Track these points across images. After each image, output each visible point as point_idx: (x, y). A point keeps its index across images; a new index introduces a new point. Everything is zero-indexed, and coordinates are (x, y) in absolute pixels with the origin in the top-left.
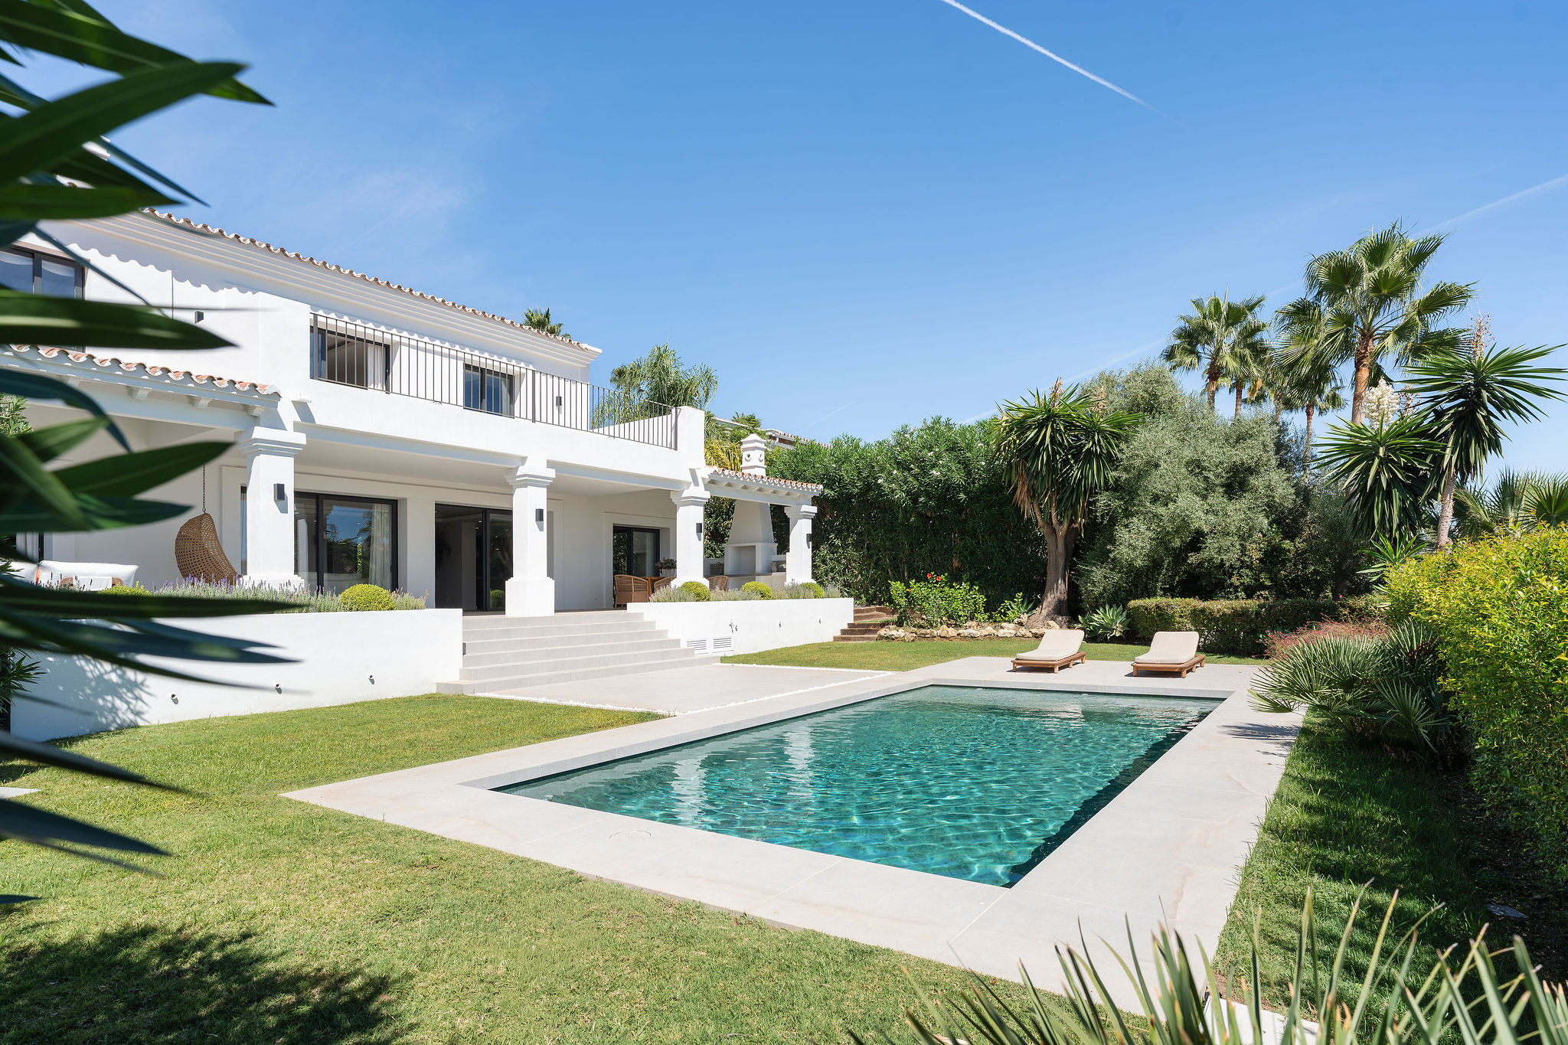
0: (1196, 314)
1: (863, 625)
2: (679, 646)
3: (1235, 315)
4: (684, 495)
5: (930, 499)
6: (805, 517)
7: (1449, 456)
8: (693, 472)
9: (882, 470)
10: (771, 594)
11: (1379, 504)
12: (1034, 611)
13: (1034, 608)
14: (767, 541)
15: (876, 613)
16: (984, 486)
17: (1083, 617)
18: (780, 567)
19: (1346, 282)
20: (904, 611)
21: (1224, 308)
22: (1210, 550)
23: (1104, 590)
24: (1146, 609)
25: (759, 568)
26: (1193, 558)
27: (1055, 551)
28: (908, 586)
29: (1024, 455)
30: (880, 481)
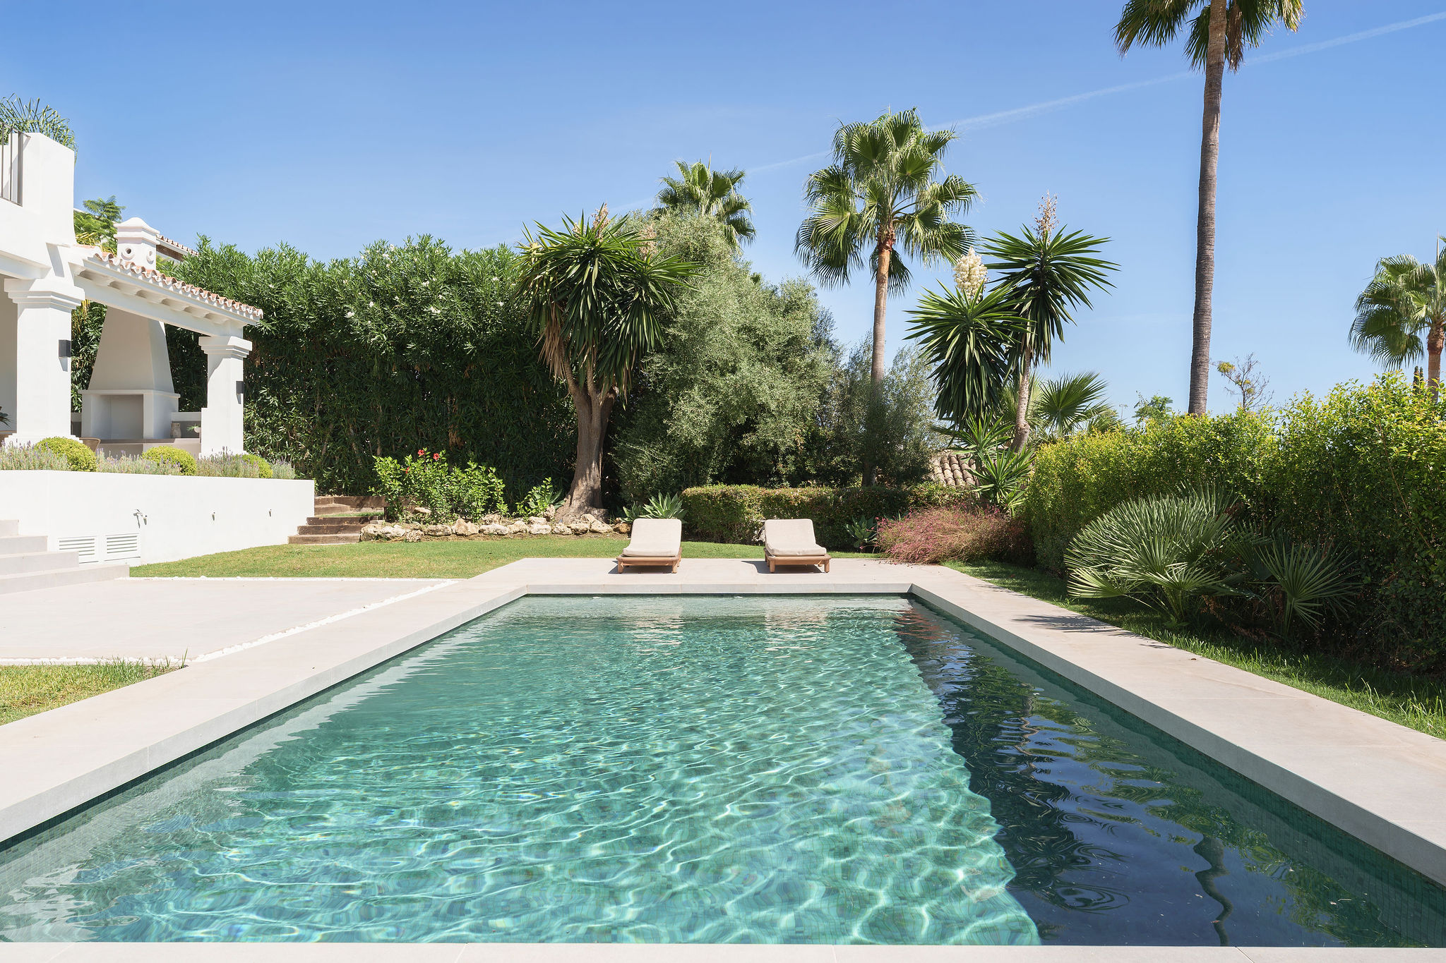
0: (680, 179)
1: (332, 520)
2: (46, 550)
3: (720, 187)
4: (34, 288)
5: (424, 346)
6: (234, 355)
7: (1030, 336)
8: (53, 250)
9: (351, 299)
10: (195, 467)
11: (970, 382)
12: (562, 503)
13: (561, 498)
14: (160, 388)
15: (333, 504)
16: (498, 335)
17: (629, 508)
18: (188, 431)
19: (875, 156)
20: (397, 500)
21: (709, 174)
22: (766, 430)
23: (653, 474)
24: (709, 498)
25: (150, 428)
26: (748, 440)
27: (590, 427)
28: (402, 462)
29: (560, 298)
30: (350, 315)
